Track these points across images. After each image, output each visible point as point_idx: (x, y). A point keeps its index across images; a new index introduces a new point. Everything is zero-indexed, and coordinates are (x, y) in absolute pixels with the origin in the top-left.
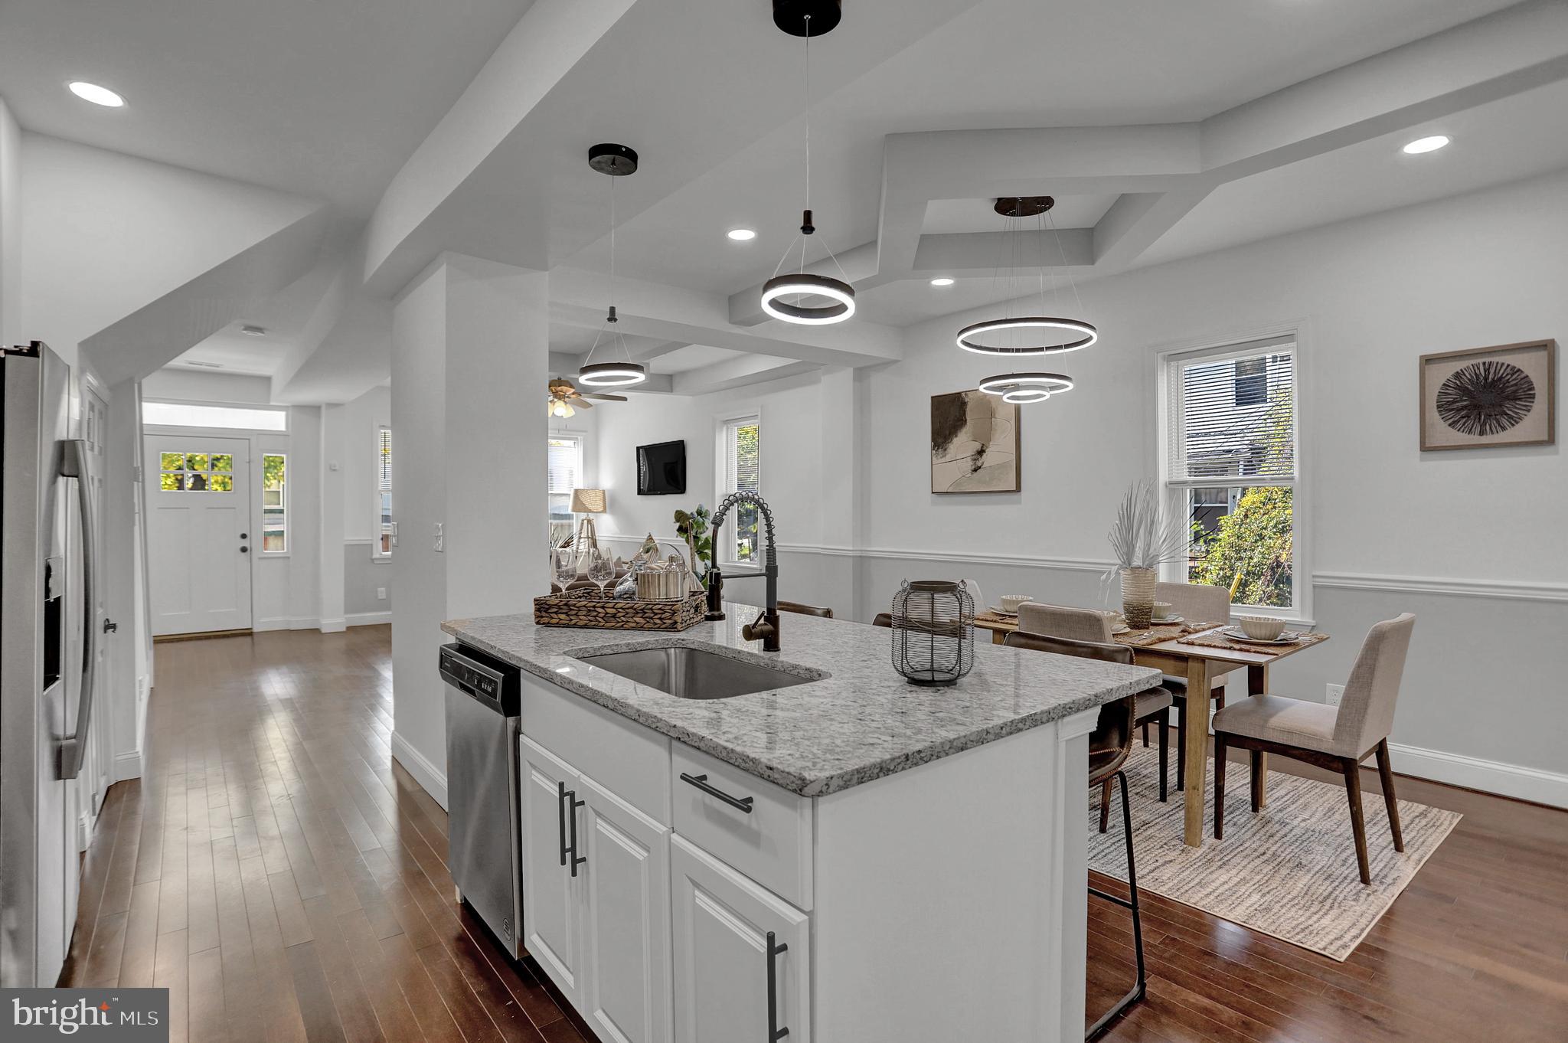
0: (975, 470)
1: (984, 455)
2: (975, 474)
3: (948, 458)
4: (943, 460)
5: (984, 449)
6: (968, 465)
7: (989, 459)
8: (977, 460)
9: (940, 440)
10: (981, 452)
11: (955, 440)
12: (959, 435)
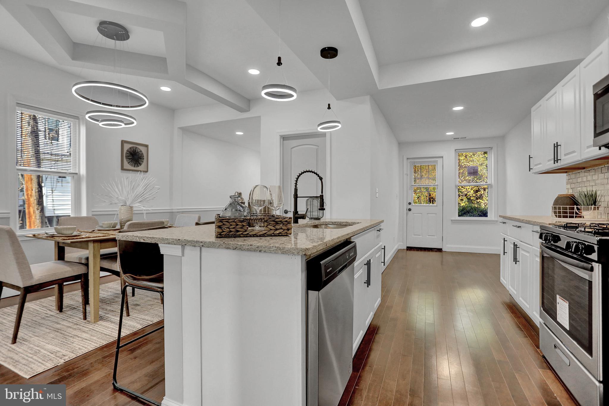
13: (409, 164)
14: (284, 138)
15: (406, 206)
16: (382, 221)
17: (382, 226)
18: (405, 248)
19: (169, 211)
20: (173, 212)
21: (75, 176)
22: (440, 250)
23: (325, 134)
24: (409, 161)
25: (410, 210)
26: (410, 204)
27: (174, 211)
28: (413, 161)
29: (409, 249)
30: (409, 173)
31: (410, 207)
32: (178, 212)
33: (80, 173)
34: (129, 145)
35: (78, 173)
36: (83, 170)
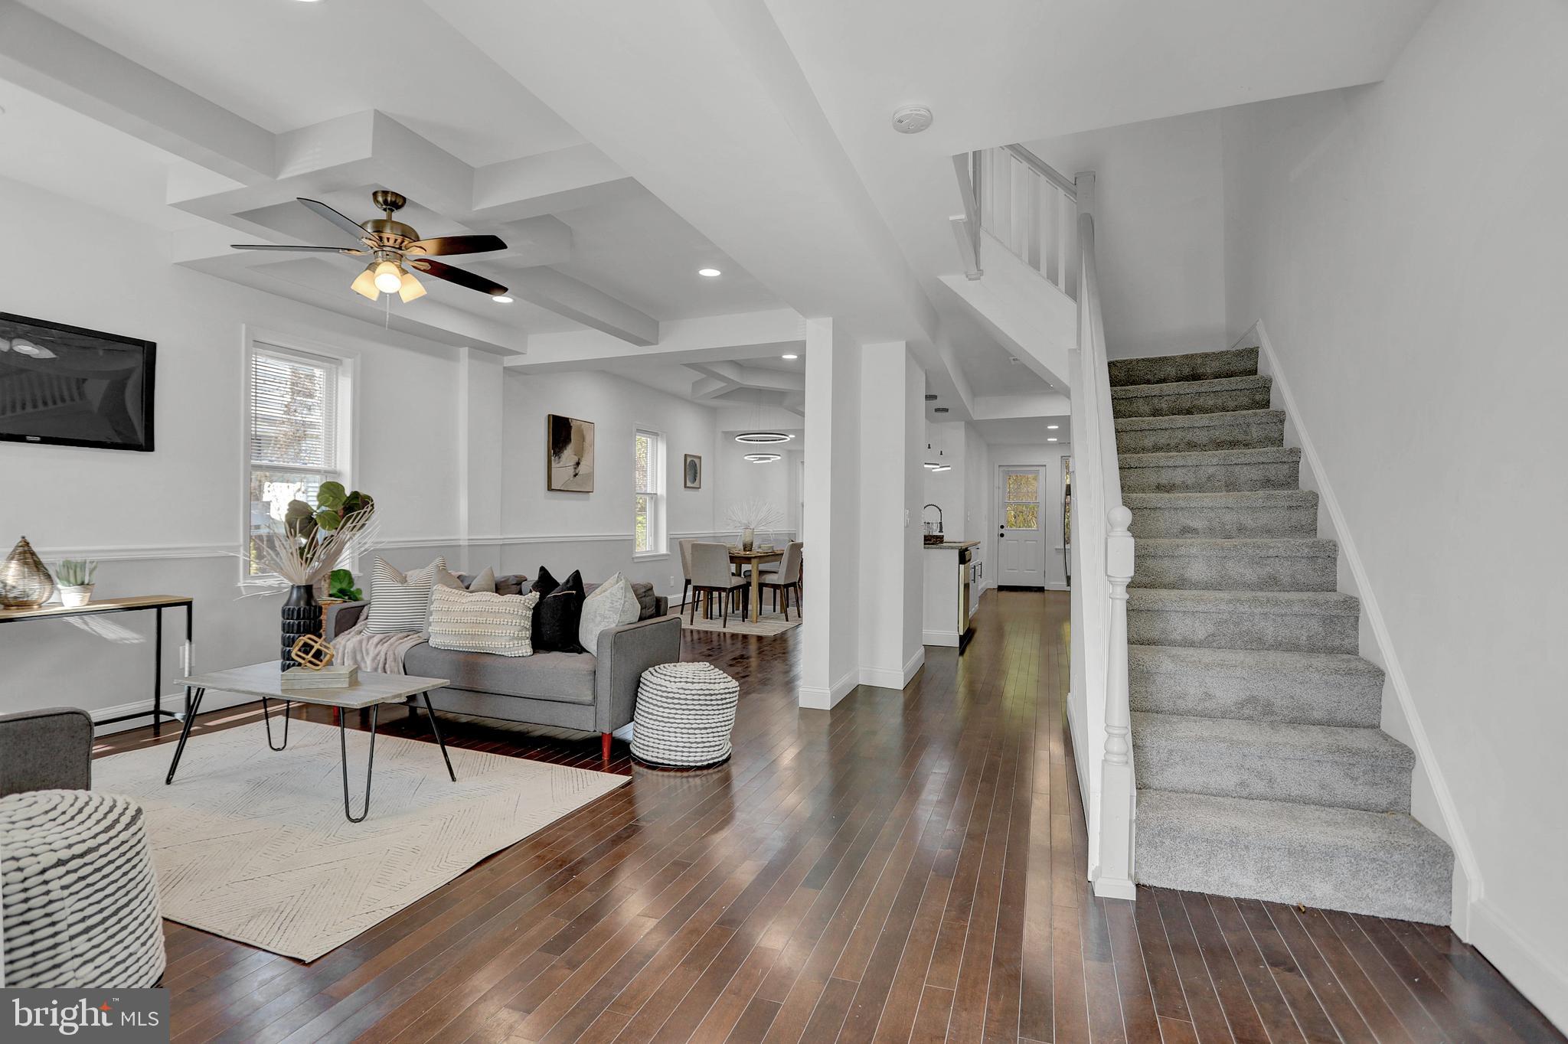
0: (575, 476)
1: (580, 466)
2: (575, 479)
4: (558, 465)
5: (580, 461)
6: (572, 471)
7: (582, 469)
8: (575, 468)
9: (557, 450)
10: (578, 464)
11: (565, 452)
12: (568, 448)
13: (1001, 474)
15: (998, 531)
16: (980, 542)
17: (979, 546)
18: (996, 587)
19: (711, 535)
22: (1041, 589)
24: (1002, 469)
25: (1002, 535)
26: (1002, 527)
27: (716, 535)
28: (1006, 469)
29: (1001, 588)
30: (1001, 486)
31: (1002, 531)
33: (659, 493)
34: (689, 460)
35: (656, 494)
36: (661, 490)
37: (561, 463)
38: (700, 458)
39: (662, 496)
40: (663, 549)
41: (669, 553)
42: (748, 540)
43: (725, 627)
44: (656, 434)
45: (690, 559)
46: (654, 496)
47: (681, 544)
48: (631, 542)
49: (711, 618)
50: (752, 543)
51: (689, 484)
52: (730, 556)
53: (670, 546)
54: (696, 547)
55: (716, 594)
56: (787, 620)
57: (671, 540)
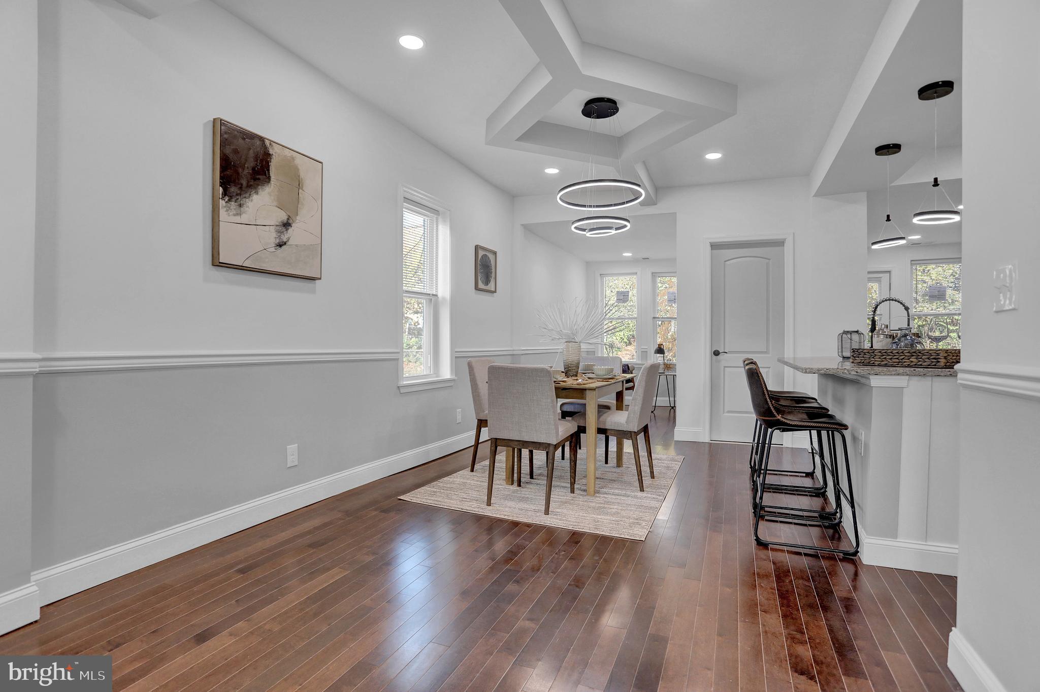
0: (280, 245)
1: (290, 230)
2: (280, 250)
3: (244, 218)
4: (237, 219)
5: (290, 221)
6: (271, 236)
7: (295, 235)
8: (281, 232)
9: (233, 189)
10: (287, 225)
11: (255, 197)
12: (260, 191)
14: (714, 246)
19: (511, 353)
20: (513, 355)
21: (433, 299)
23: (782, 242)
27: (515, 353)
32: (522, 354)
33: (440, 295)
34: (481, 253)
35: (436, 295)
36: (444, 290)
37: (244, 216)
38: (495, 253)
39: (444, 298)
40: (446, 373)
41: (454, 377)
42: (572, 358)
43: (547, 512)
44: (436, 212)
45: (487, 392)
46: (432, 299)
47: (470, 367)
48: (394, 362)
49: (519, 485)
50: (579, 363)
51: (481, 285)
52: (556, 388)
53: (455, 368)
54: (495, 372)
55: (525, 453)
56: (642, 489)
57: (456, 358)
